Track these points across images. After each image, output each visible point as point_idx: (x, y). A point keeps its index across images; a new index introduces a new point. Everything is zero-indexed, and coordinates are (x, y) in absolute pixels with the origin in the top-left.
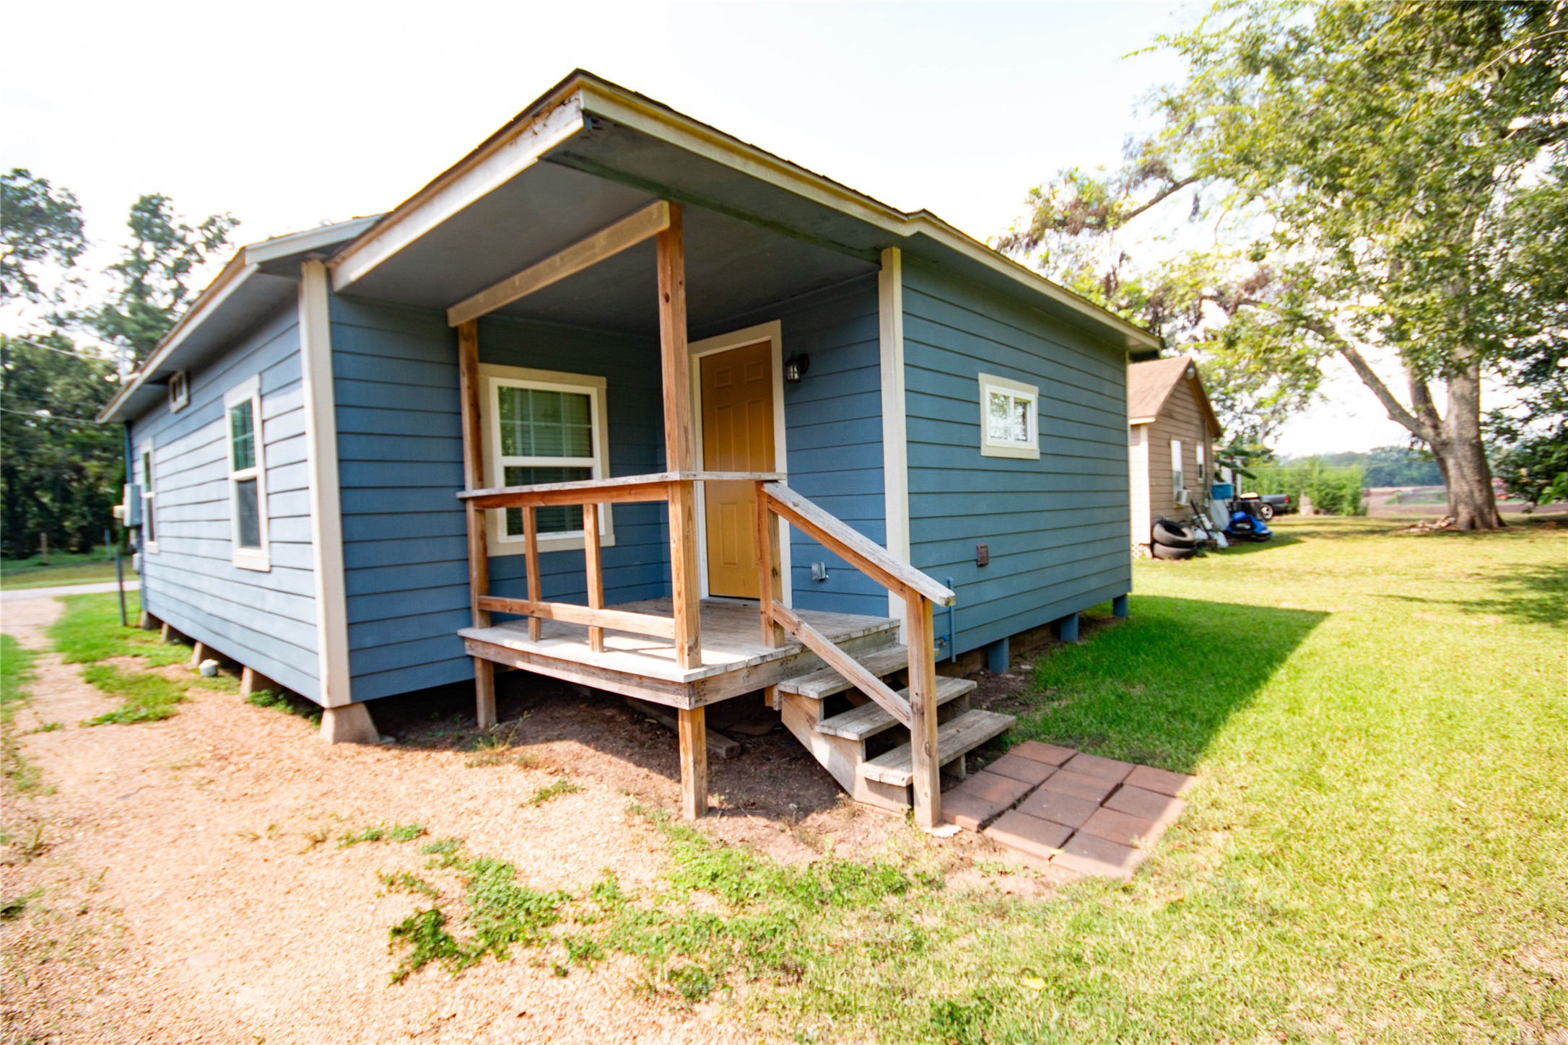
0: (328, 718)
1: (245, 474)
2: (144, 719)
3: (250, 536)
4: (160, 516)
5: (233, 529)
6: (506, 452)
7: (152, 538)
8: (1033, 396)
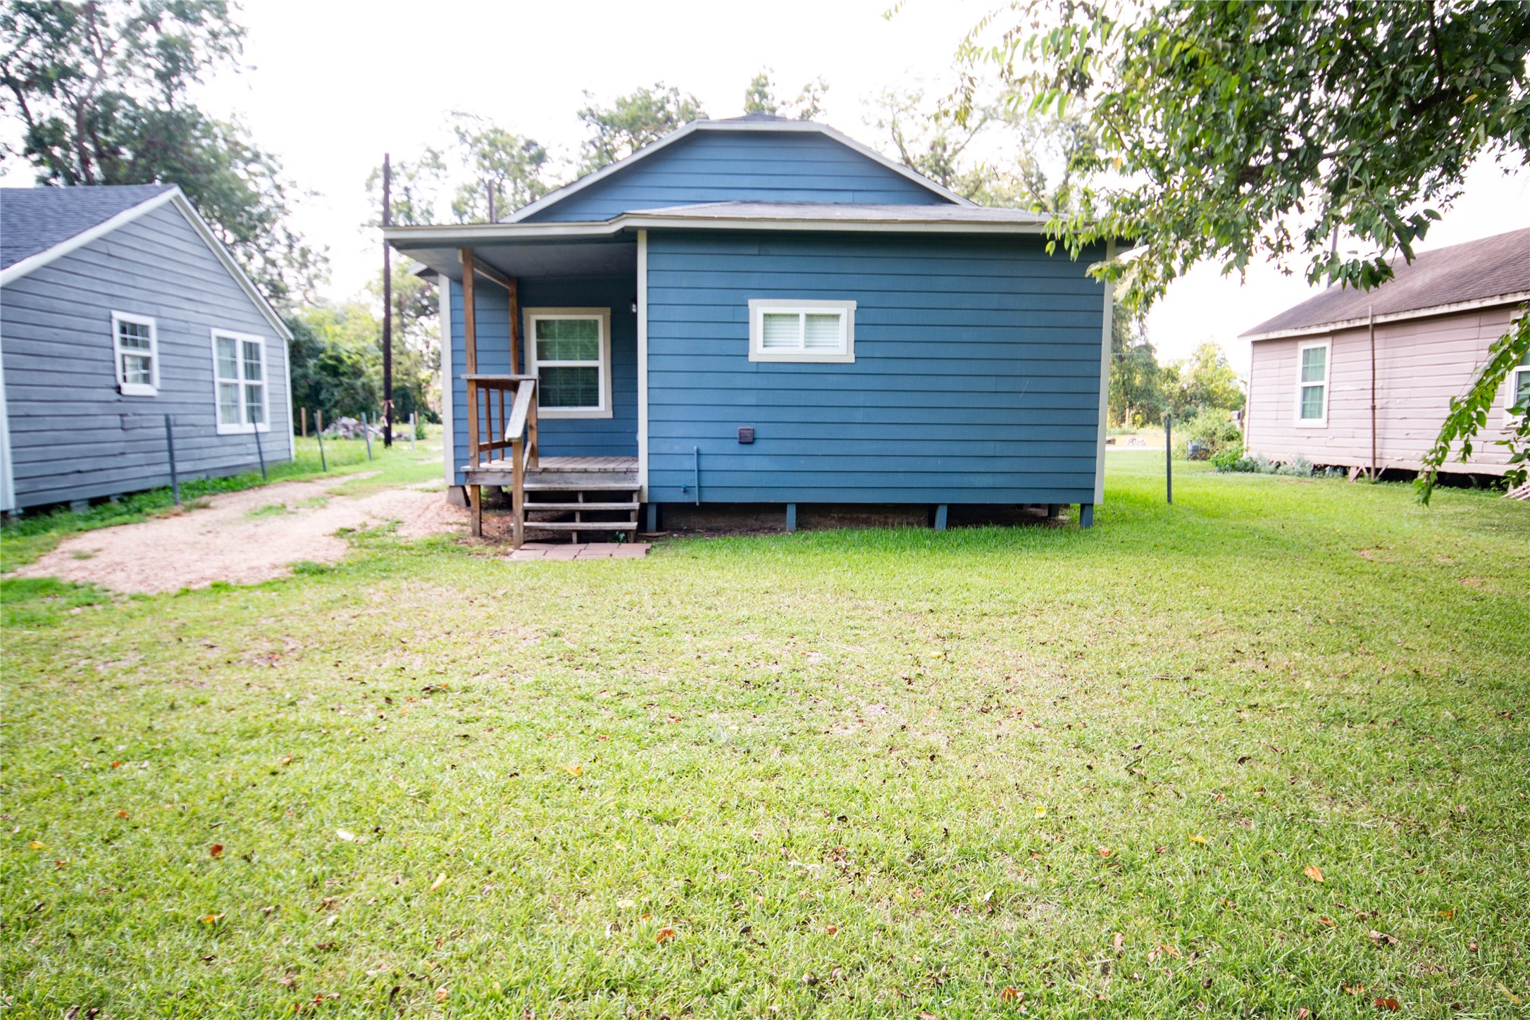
6: (540, 358)
8: (846, 309)
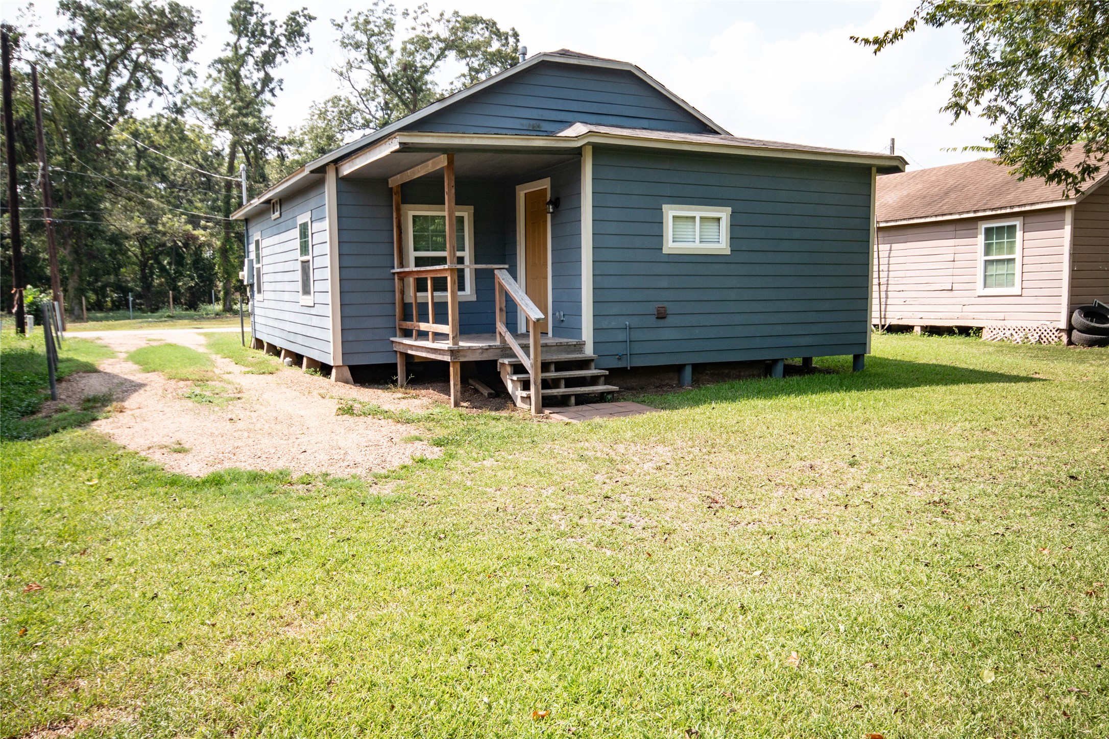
0: (334, 371)
1: (305, 258)
2: (264, 373)
3: (306, 290)
4: (265, 278)
5: (299, 286)
6: (415, 250)
7: (259, 291)
8: (724, 214)
